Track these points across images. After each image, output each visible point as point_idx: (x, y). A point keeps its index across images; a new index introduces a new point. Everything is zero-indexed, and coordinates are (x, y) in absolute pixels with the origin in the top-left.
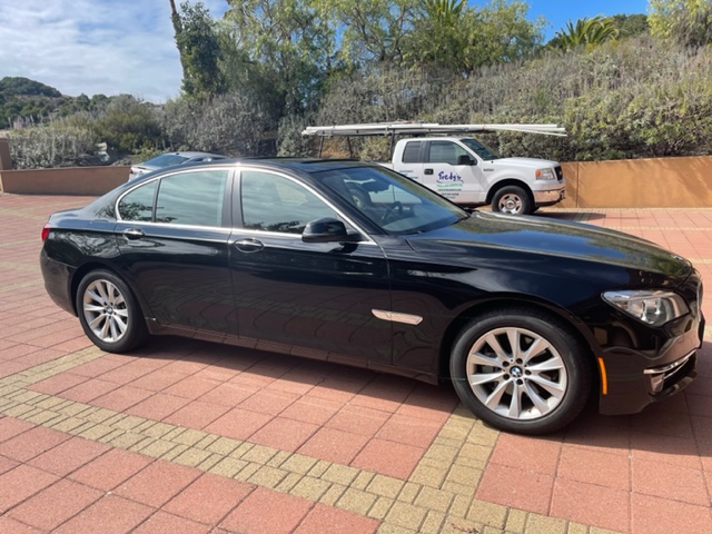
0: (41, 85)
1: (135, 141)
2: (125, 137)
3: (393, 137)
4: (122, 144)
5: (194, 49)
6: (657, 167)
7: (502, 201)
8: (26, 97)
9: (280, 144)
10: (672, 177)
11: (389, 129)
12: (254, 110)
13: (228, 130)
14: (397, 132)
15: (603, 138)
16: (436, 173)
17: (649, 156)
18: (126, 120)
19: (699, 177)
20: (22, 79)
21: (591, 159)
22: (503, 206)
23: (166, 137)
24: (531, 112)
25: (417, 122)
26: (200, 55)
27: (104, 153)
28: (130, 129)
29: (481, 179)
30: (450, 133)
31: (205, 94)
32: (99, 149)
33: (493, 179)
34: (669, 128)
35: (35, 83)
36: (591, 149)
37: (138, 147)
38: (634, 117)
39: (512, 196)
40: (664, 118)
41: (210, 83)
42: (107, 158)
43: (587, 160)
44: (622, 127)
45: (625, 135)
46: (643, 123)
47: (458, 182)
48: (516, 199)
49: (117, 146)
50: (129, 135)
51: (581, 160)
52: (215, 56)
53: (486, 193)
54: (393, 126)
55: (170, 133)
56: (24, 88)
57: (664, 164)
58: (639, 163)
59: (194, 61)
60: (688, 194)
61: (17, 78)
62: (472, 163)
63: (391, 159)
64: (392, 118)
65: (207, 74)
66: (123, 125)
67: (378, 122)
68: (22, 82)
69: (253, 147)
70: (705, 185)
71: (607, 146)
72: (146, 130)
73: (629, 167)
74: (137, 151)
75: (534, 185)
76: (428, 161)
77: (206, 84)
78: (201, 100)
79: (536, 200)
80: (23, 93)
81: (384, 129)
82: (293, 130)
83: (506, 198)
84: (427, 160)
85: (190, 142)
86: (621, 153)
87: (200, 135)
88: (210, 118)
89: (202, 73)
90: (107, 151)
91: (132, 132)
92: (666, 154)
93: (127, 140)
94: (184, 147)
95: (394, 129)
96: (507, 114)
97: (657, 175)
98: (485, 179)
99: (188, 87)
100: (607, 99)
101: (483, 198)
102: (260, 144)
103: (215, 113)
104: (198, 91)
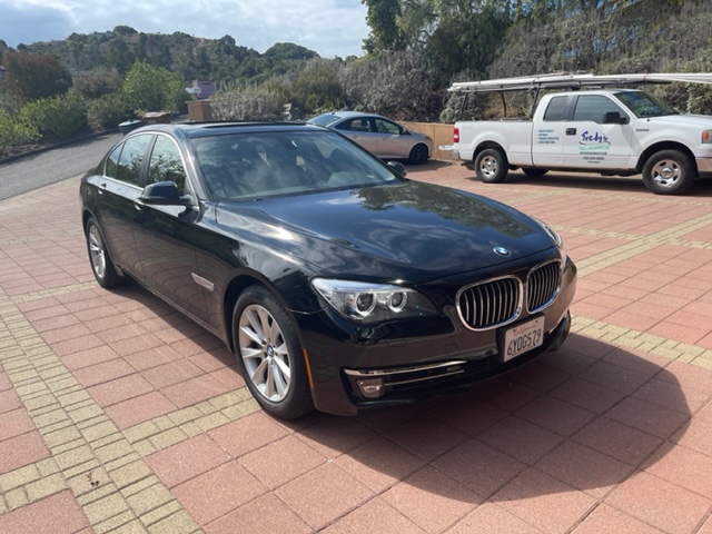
0: (305, 49)
1: (318, 101)
2: (310, 97)
3: (537, 92)
4: (306, 104)
7: (656, 168)
8: (290, 61)
9: (446, 101)
11: (534, 83)
14: (543, 86)
16: (579, 133)
20: (290, 44)
22: (656, 174)
23: (346, 96)
26: (379, 13)
27: (288, 113)
28: (315, 89)
29: (632, 141)
30: (603, 86)
31: (385, 52)
32: (284, 109)
33: (646, 141)
35: (300, 47)
37: (319, 107)
39: (670, 163)
42: (289, 118)
47: (604, 144)
48: (675, 167)
49: (301, 106)
50: (314, 95)
52: (393, 14)
53: (637, 158)
54: (542, 79)
55: (349, 92)
56: (290, 53)
61: (286, 44)
62: (624, 121)
63: (532, 117)
66: (310, 86)
68: (290, 46)
69: (420, 105)
72: (329, 90)
74: (318, 111)
75: (699, 150)
76: (573, 119)
77: (386, 42)
78: (381, 59)
79: (699, 170)
80: (290, 57)
81: (529, 83)
83: (663, 165)
84: (571, 116)
89: (381, 32)
90: (290, 111)
91: (317, 93)
93: (311, 101)
94: (360, 105)
95: (540, 83)
96: (705, 60)
98: (637, 141)
99: (369, 46)
101: (633, 163)
102: (429, 101)
103: (388, 72)
104: (380, 50)
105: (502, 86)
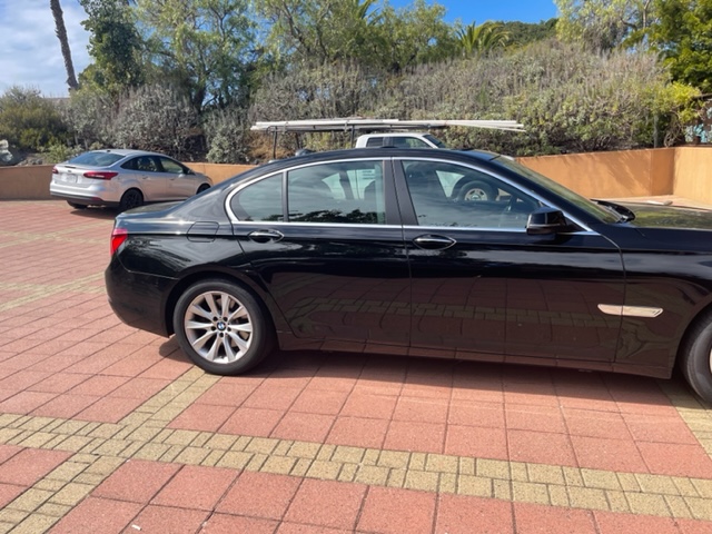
1: (40, 138)
2: (26, 133)
3: (353, 133)
4: (23, 141)
5: (105, 37)
6: (590, 160)
9: (210, 141)
10: (603, 170)
11: (349, 125)
12: (179, 104)
13: (151, 126)
14: (357, 128)
15: (542, 135)
17: (580, 152)
18: (27, 114)
19: (627, 169)
21: (531, 155)
23: (74, 133)
24: (473, 109)
25: (372, 118)
26: (112, 42)
27: (7, 151)
28: (30, 124)
31: (117, 86)
34: (602, 125)
36: (530, 144)
37: (42, 144)
38: (569, 115)
40: (597, 116)
41: (123, 74)
42: (9, 157)
43: (528, 155)
44: (559, 125)
45: (562, 131)
46: (578, 120)
48: (481, 193)
49: (17, 143)
50: (31, 131)
51: (522, 155)
52: (130, 45)
54: (352, 121)
55: (79, 128)
57: (597, 158)
58: (574, 158)
59: (105, 50)
60: (618, 186)
64: (330, 115)
65: (120, 64)
66: (24, 120)
67: (316, 118)
70: (632, 176)
71: (545, 142)
72: (50, 126)
73: (565, 161)
74: (42, 148)
77: (120, 76)
78: (114, 93)
81: (343, 125)
82: (224, 126)
83: (472, 192)
85: (104, 139)
86: (557, 148)
87: (117, 131)
88: (129, 113)
89: (114, 63)
90: (9, 149)
91: (35, 128)
92: (595, 149)
93: (29, 137)
94: (97, 144)
95: (353, 125)
97: (590, 169)
100: (543, 99)
102: (188, 140)
104: (108, 84)
105: (314, 126)
